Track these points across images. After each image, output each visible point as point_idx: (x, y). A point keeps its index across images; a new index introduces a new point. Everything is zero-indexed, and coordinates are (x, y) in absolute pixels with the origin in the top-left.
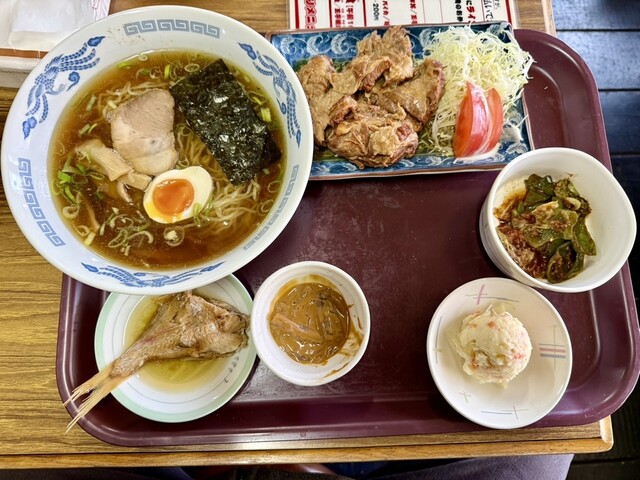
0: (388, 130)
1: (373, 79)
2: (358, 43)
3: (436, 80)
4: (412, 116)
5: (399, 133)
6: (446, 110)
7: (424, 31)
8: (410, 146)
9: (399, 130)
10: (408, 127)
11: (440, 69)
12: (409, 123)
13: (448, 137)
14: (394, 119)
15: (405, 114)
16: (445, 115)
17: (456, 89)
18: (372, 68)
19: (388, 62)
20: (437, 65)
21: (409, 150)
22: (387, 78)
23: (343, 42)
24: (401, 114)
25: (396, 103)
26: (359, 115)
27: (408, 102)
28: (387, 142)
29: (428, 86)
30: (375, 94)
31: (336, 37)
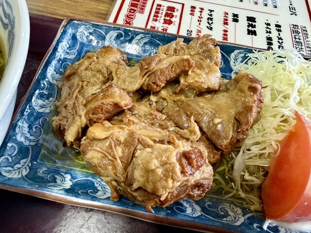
0: (166, 151)
1: (163, 78)
2: (160, 47)
3: (252, 100)
4: (209, 139)
5: (184, 161)
6: (257, 143)
7: (236, 52)
8: (198, 186)
9: (186, 156)
10: (201, 156)
11: (259, 86)
12: (203, 148)
13: (255, 180)
14: (182, 137)
15: (199, 133)
16: (255, 150)
17: (278, 119)
18: (164, 64)
19: (187, 60)
20: (254, 80)
21: (196, 192)
22: (182, 81)
23: (145, 43)
24: (192, 132)
25: (189, 116)
26: (132, 118)
27: (206, 119)
28: (160, 171)
29: (240, 104)
30: (164, 99)
31: (138, 37)
